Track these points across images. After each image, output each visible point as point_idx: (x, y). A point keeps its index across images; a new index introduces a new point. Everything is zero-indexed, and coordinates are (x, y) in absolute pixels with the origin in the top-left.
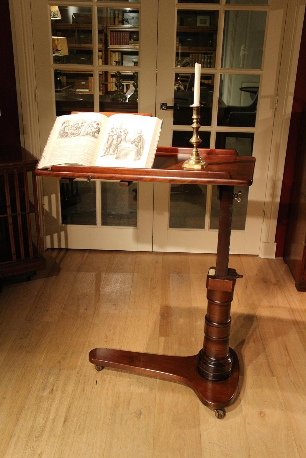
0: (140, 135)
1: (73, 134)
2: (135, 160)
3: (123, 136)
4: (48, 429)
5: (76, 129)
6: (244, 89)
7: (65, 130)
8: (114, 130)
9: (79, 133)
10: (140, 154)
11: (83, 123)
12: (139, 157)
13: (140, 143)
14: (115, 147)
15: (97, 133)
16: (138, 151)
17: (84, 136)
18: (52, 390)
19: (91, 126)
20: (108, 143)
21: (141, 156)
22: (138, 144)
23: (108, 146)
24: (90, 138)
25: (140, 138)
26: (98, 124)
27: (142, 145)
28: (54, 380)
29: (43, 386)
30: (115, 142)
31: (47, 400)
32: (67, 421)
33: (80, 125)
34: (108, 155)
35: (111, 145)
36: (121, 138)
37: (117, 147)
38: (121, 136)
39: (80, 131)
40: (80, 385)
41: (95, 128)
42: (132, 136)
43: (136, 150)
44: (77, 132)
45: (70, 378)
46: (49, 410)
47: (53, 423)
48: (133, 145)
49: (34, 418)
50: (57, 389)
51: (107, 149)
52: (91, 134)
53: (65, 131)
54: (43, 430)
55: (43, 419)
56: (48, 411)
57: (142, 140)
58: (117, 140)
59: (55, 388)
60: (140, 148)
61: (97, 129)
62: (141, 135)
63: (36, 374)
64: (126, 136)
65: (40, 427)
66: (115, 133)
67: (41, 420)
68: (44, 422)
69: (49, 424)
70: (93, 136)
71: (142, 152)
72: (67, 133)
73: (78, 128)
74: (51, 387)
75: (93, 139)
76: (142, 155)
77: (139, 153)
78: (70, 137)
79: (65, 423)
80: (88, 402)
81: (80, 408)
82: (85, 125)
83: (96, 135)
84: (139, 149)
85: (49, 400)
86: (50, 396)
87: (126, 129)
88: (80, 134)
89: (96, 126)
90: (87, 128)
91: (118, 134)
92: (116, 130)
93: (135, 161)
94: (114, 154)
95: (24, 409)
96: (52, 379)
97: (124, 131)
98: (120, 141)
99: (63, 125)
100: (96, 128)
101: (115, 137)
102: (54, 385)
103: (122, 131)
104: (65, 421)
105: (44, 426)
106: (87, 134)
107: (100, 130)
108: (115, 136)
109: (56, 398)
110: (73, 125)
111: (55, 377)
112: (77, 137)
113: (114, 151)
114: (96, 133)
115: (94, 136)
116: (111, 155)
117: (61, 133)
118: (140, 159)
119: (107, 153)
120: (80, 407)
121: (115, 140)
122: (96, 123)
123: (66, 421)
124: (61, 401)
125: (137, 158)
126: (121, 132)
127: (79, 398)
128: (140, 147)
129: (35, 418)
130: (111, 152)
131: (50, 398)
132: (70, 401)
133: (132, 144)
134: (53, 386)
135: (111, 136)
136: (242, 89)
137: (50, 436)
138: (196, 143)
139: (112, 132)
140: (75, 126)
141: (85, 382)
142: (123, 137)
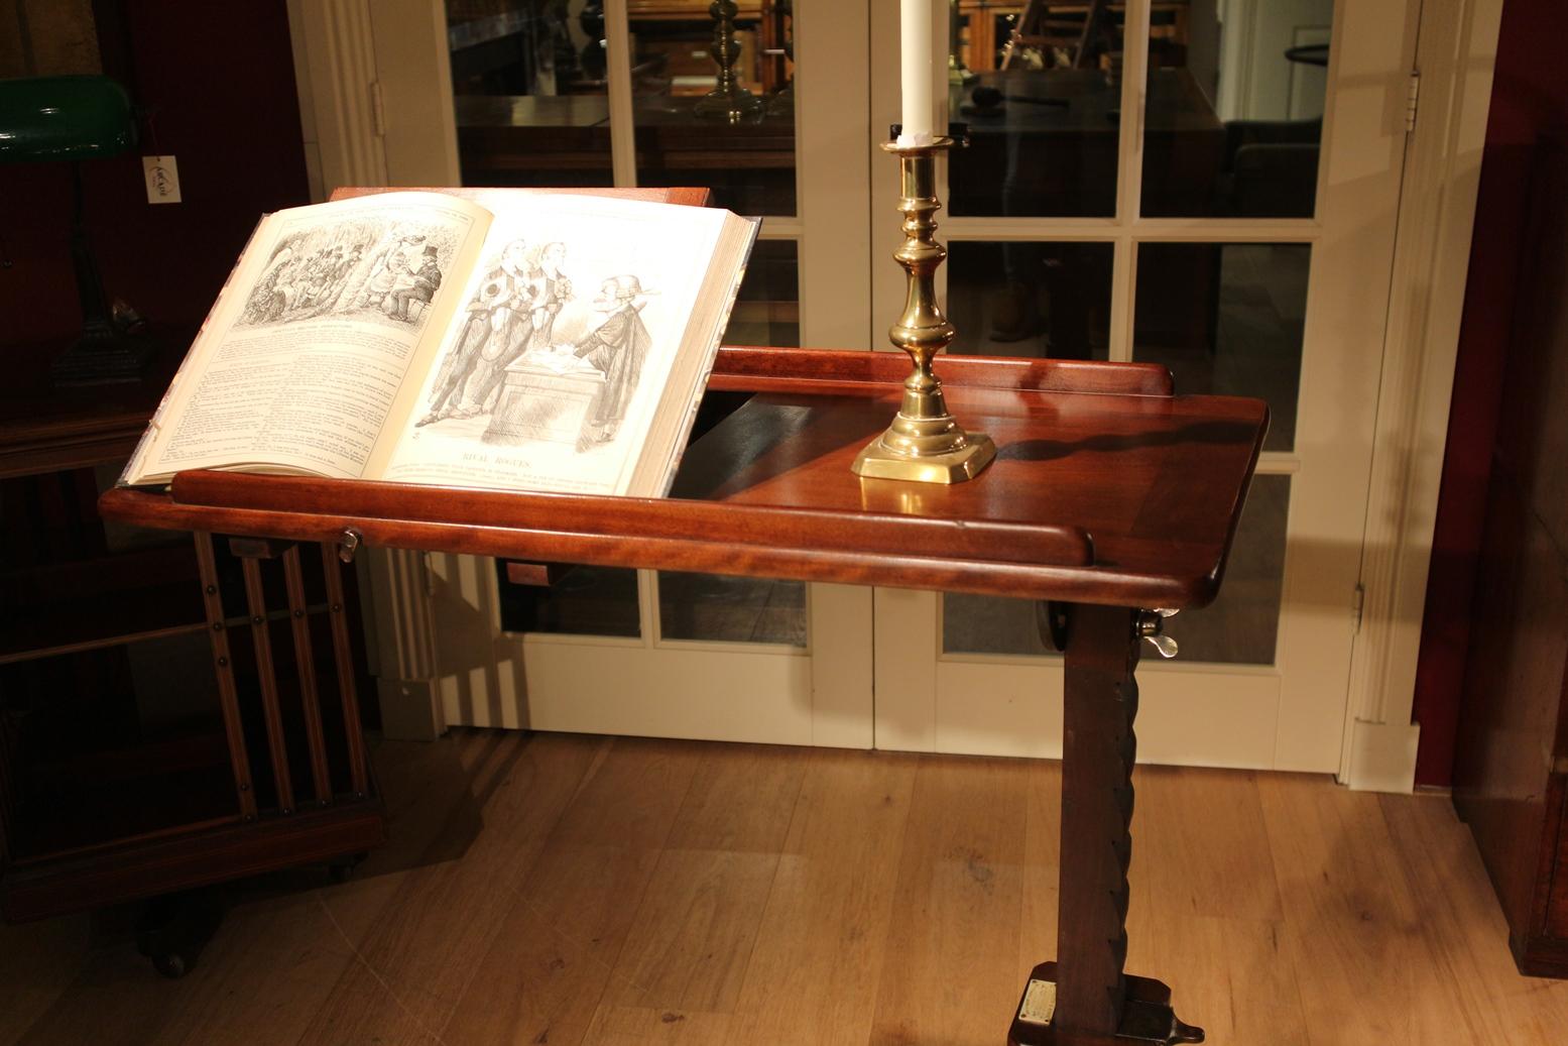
0: (630, 307)
1: (307, 303)
2: (584, 444)
3: (540, 312)
5: (326, 277)
6: (1305, 55)
7: (275, 284)
8: (501, 282)
9: (330, 300)
10: (613, 409)
11: (358, 248)
12: (607, 428)
13: (621, 353)
14: (489, 372)
15: (422, 295)
16: (604, 392)
17: (349, 313)
19: (393, 260)
20: (459, 351)
21: (615, 422)
22: (612, 358)
23: (456, 368)
24: (378, 327)
25: (628, 320)
26: (432, 251)
27: (629, 361)
30: (493, 349)
33: (346, 258)
34: (448, 416)
35: (471, 364)
36: (529, 326)
37: (500, 375)
38: (533, 312)
39: (336, 289)
41: (411, 273)
42: (586, 313)
43: (594, 389)
44: (326, 293)
48: (585, 363)
51: (452, 382)
52: (389, 301)
53: (275, 289)
57: (635, 334)
58: (508, 337)
60: (620, 379)
61: (422, 279)
62: (635, 304)
64: (557, 312)
66: (500, 299)
70: (394, 315)
71: (626, 403)
72: (282, 297)
73: (333, 275)
75: (396, 332)
76: (622, 417)
77: (607, 410)
78: (291, 321)
82: (368, 257)
83: (415, 307)
84: (613, 386)
87: (559, 276)
88: (334, 303)
89: (417, 260)
90: (373, 273)
91: (515, 304)
92: (510, 279)
93: (580, 450)
94: (482, 412)
97: (550, 285)
98: (523, 338)
99: (273, 257)
100: (421, 272)
101: (499, 320)
103: (540, 284)
106: (366, 306)
107: (438, 283)
108: (501, 311)
110: (315, 255)
112: (320, 322)
113: (480, 399)
114: (411, 301)
115: (401, 315)
116: (465, 416)
117: (258, 298)
118: (608, 438)
119: (446, 406)
121: (497, 333)
122: (422, 247)
125: (596, 435)
126: (533, 291)
128: (617, 374)
130: (466, 403)
133: (580, 355)
135: (484, 316)
136: (1293, 55)
138: (921, 343)
139: (493, 290)
140: (324, 262)
142: (538, 321)
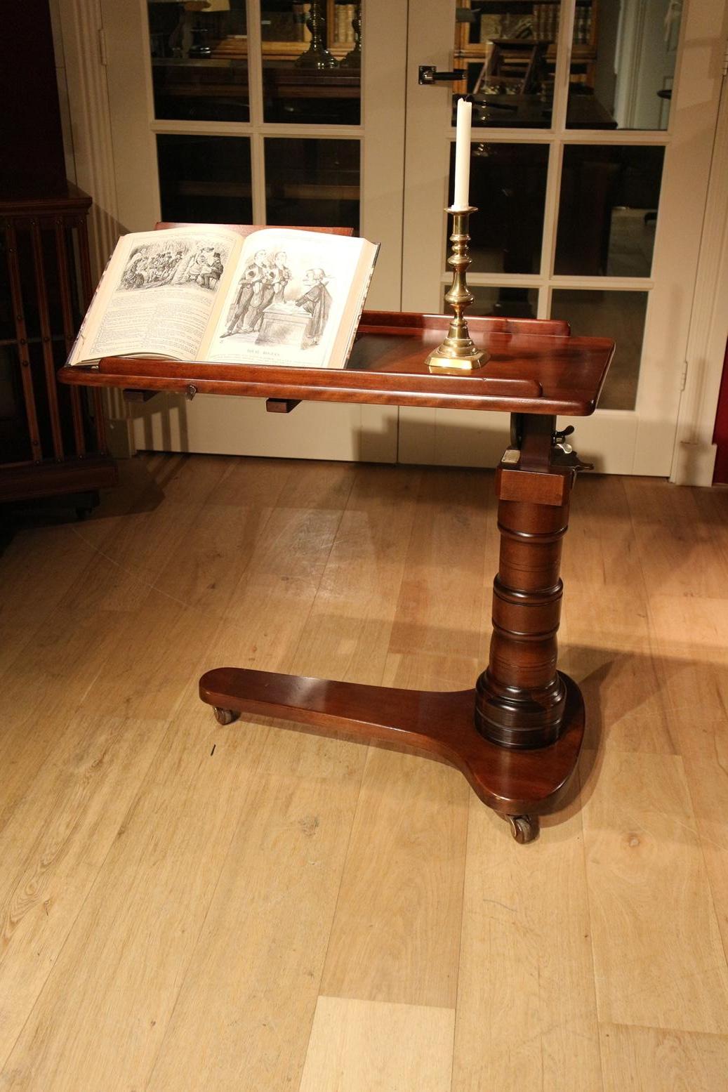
0: (321, 284)
1: (156, 279)
2: (305, 346)
3: (277, 285)
4: (75, 849)
5: (164, 267)
7: (136, 270)
8: (255, 270)
9: (169, 278)
10: (317, 332)
11: (180, 253)
12: (315, 339)
13: (319, 304)
14: (255, 313)
15: (215, 276)
16: (312, 322)
17: (181, 284)
18: (101, 761)
19: (199, 259)
20: (238, 303)
21: (319, 337)
22: (314, 307)
23: (238, 310)
24: (195, 290)
25: (321, 290)
26: (218, 255)
27: (323, 309)
28: (107, 740)
29: (77, 751)
30: (256, 302)
31: (84, 783)
32: (125, 834)
33: (174, 258)
34: (237, 332)
35: (245, 309)
36: (272, 292)
37: (260, 313)
38: (274, 285)
39: (171, 273)
40: (170, 755)
41: (209, 266)
43: (307, 321)
44: (166, 275)
45: (149, 738)
46: (85, 806)
47: (91, 835)
48: (301, 309)
49: (46, 821)
50: (112, 761)
51: (237, 317)
52: (200, 278)
53: (137, 273)
54: (62, 850)
55: (68, 826)
56: (83, 808)
57: (324, 296)
58: (263, 295)
59: (107, 758)
60: (319, 317)
61: (214, 268)
62: (323, 282)
63: (65, 724)
64: (285, 285)
65: (57, 844)
67: (62, 828)
68: (68, 832)
69: (79, 838)
70: (203, 285)
71: (323, 328)
72: (142, 277)
73: (169, 266)
74: (98, 756)
76: (322, 334)
77: (314, 330)
78: (148, 288)
79: (120, 837)
80: (186, 792)
81: (163, 806)
82: (185, 257)
83: (213, 282)
84: (316, 319)
85: (88, 783)
86: (93, 775)
87: (285, 268)
88: (171, 279)
89: (211, 260)
90: (190, 265)
91: (264, 281)
92: (260, 270)
93: (303, 349)
94: (254, 331)
95: (24, 800)
96: (103, 738)
97: (281, 272)
98: (269, 297)
99: (132, 256)
100: (213, 265)
101: (257, 288)
102: (106, 750)
103: (276, 272)
104: (120, 834)
105: (68, 841)
106: (189, 280)
107: (222, 271)
108: (257, 284)
109: (107, 780)
110: (155, 256)
111: (111, 734)
112: (166, 288)
113: (253, 325)
114: (211, 279)
115: (206, 285)
116: (245, 332)
117: (127, 277)
118: (316, 343)
119: (235, 328)
120: (163, 803)
121: (257, 294)
122: (213, 253)
123: (124, 832)
124: (119, 787)
125: (310, 342)
126: (272, 275)
127: (163, 782)
128: (317, 314)
129: (48, 823)
130: (246, 326)
131: (91, 781)
132: (140, 788)
133: (299, 305)
134: (105, 754)
135: (249, 286)
137: (78, 865)
138: (459, 303)
139: (252, 274)
140: (161, 260)
141: (185, 749)
142: (277, 288)
